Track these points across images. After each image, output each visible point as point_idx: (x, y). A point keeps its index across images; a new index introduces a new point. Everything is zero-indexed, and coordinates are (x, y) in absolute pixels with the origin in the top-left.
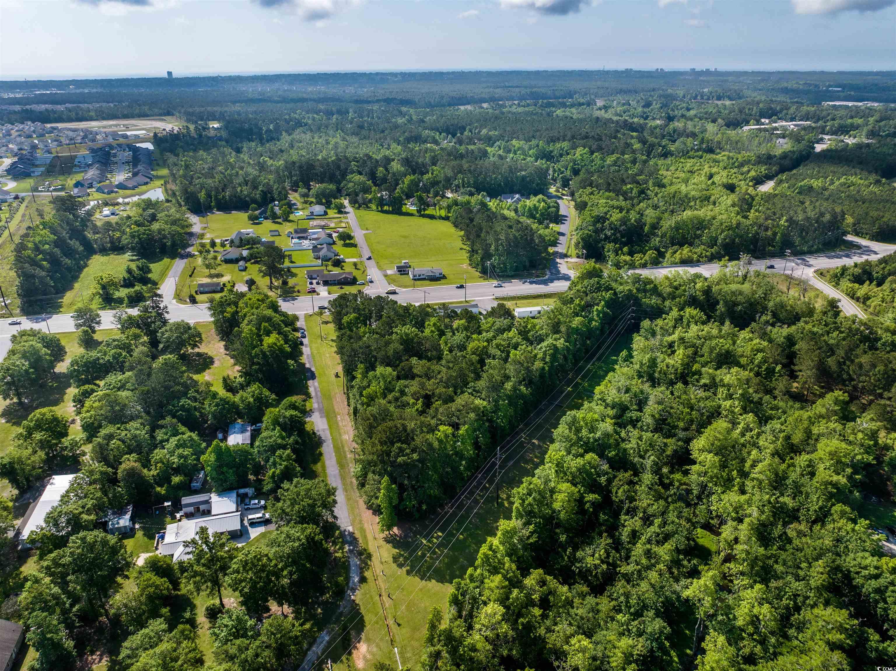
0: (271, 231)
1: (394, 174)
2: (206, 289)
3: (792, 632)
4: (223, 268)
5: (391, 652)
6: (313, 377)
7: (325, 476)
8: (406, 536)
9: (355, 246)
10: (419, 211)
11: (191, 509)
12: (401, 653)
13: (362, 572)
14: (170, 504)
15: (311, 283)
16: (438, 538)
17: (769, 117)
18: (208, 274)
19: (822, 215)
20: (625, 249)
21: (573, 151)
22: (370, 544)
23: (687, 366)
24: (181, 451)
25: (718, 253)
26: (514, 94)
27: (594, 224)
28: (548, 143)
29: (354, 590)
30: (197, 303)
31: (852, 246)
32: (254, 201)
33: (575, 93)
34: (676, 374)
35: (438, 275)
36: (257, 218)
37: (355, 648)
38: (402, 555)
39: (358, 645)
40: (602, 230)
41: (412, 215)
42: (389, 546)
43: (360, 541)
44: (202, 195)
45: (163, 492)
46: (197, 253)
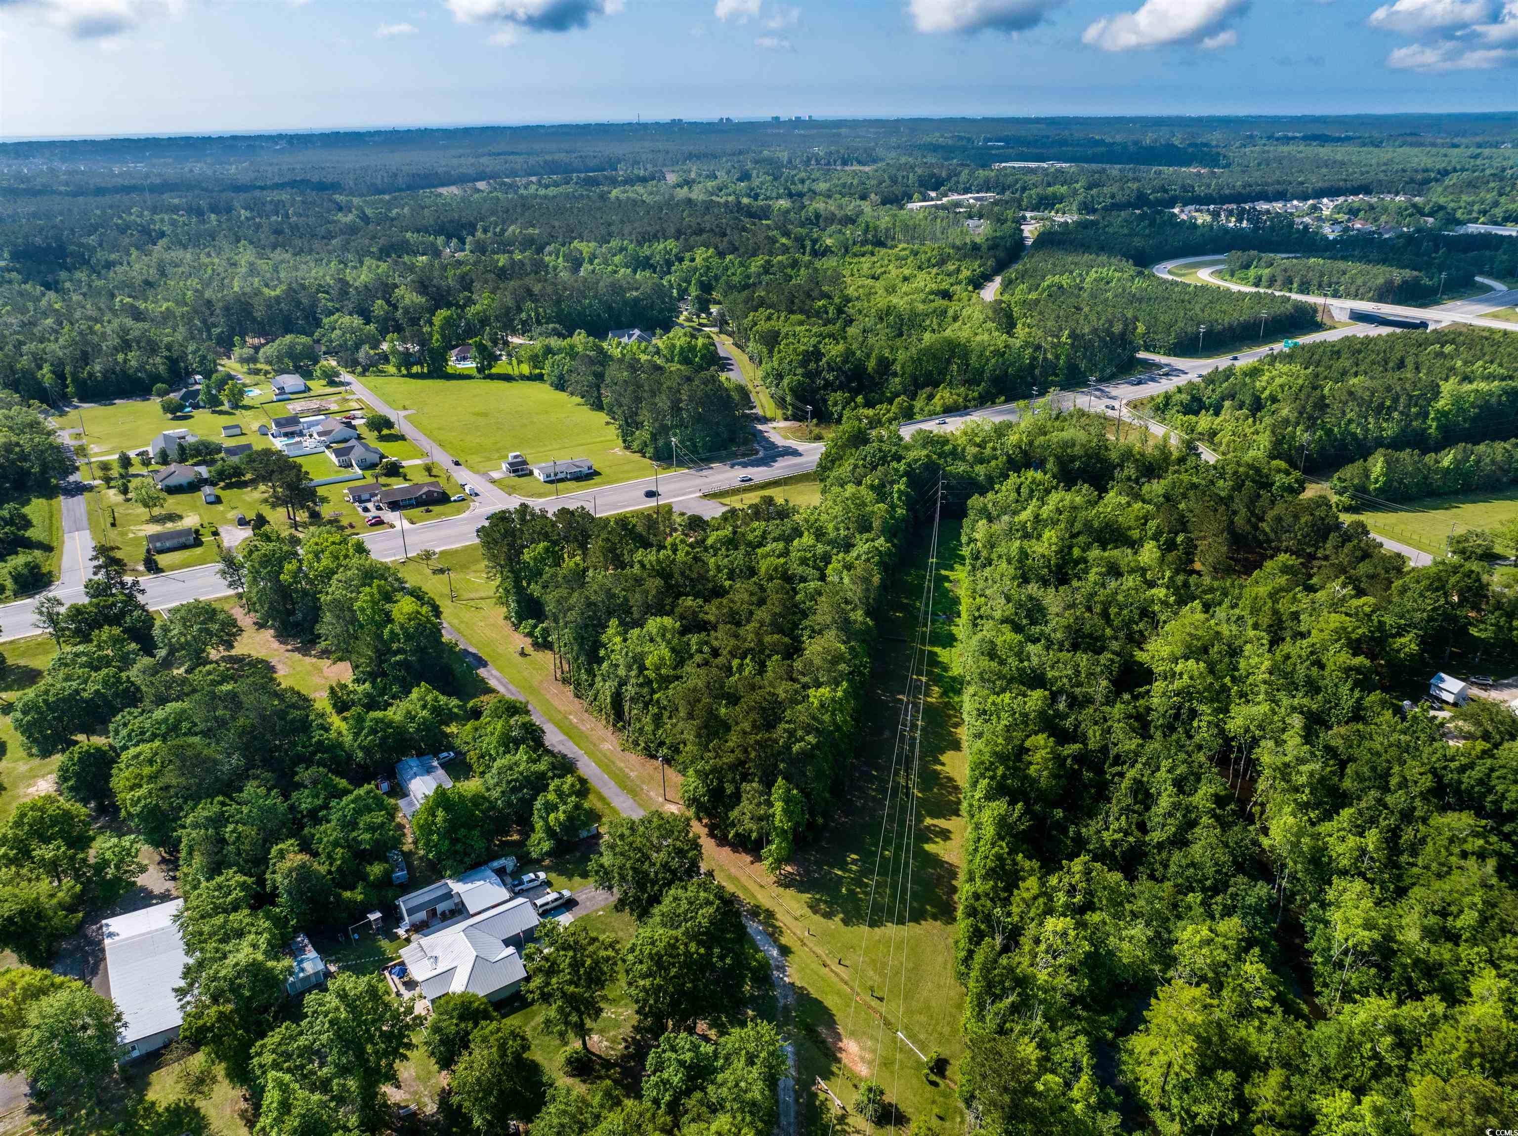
0: (225, 428)
1: (406, 311)
2: (168, 544)
3: (1405, 858)
4: (172, 503)
5: (894, 1040)
6: (482, 663)
7: (614, 811)
8: (808, 872)
9: (402, 438)
10: (480, 370)
11: (422, 915)
12: (912, 1036)
13: (776, 941)
14: (378, 915)
15: (366, 510)
16: (854, 862)
17: (935, 189)
18: (148, 517)
19: (1111, 323)
20: (860, 399)
21: (688, 255)
22: (759, 896)
23: (1065, 551)
24: (367, 818)
25: (988, 392)
26: (518, 166)
27: (804, 364)
28: (640, 244)
29: (781, 968)
30: (162, 571)
31: (1148, 365)
32: (156, 378)
33: (619, 161)
34: (1049, 567)
35: (585, 470)
36: (181, 408)
37: (841, 1050)
38: (820, 900)
39: (840, 1044)
40: (818, 373)
41: (469, 377)
42: (791, 892)
43: (742, 897)
44: (46, 375)
45: (360, 898)
46: (97, 482)
